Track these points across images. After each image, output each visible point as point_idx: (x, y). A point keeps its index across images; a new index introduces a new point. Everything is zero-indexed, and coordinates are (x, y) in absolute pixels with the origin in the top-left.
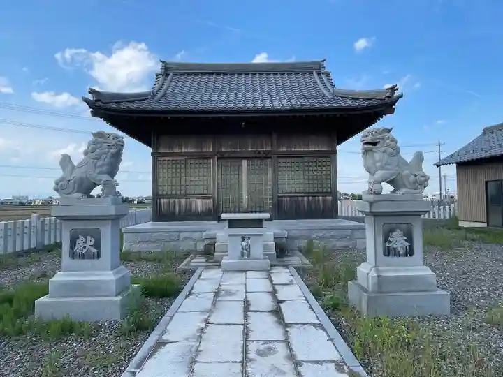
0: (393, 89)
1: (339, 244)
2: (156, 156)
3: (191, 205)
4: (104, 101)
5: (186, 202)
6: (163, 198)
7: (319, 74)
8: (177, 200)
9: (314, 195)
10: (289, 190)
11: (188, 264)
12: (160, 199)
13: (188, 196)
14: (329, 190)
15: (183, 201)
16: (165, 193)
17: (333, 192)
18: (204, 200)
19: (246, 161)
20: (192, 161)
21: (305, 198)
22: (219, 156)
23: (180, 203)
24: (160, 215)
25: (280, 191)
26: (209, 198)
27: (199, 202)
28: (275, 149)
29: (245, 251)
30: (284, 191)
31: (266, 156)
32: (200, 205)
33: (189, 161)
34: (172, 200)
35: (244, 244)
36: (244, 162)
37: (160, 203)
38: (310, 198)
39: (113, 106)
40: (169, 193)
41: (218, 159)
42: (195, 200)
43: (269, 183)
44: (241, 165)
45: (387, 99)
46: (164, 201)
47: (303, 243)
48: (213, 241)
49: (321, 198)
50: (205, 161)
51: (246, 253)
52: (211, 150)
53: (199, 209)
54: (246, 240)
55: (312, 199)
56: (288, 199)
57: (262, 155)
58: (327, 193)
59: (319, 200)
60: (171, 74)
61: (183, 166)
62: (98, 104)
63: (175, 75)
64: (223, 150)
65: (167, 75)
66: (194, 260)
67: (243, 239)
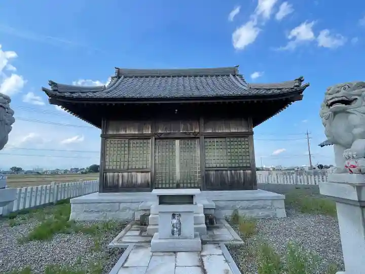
0: (300, 80)
1: (261, 213)
2: (105, 137)
3: (132, 178)
4: (60, 91)
5: (128, 175)
6: (109, 172)
7: (234, 76)
8: (120, 174)
9: (235, 168)
10: (215, 165)
11: (119, 240)
12: (106, 173)
13: (129, 171)
14: (248, 165)
15: (125, 174)
16: (111, 168)
17: (251, 166)
18: (143, 174)
19: (178, 141)
20: (135, 141)
21: (229, 172)
22: (156, 136)
23: (123, 176)
24: (106, 187)
25: (207, 166)
26: (148, 172)
27: (139, 175)
28: (202, 131)
29: (175, 229)
30: (211, 166)
31: (195, 137)
32: (140, 178)
33: (132, 141)
34: (116, 174)
35: (175, 221)
36: (177, 142)
37: (106, 177)
38: (233, 172)
39: (67, 94)
40: (114, 168)
41: (155, 139)
42: (135, 173)
43: (198, 159)
44: (175, 144)
45: (296, 88)
46: (110, 175)
47: (228, 213)
48: (147, 212)
49: (242, 171)
50: (145, 141)
51: (177, 231)
52: (150, 132)
53: (139, 181)
54: (176, 217)
55: (235, 173)
56: (214, 172)
57: (192, 136)
58: (247, 167)
59: (240, 173)
60: (122, 77)
61: (127, 145)
62: (55, 93)
63: (125, 77)
64: (160, 132)
65: (119, 78)
66: (128, 234)
67: (174, 215)
